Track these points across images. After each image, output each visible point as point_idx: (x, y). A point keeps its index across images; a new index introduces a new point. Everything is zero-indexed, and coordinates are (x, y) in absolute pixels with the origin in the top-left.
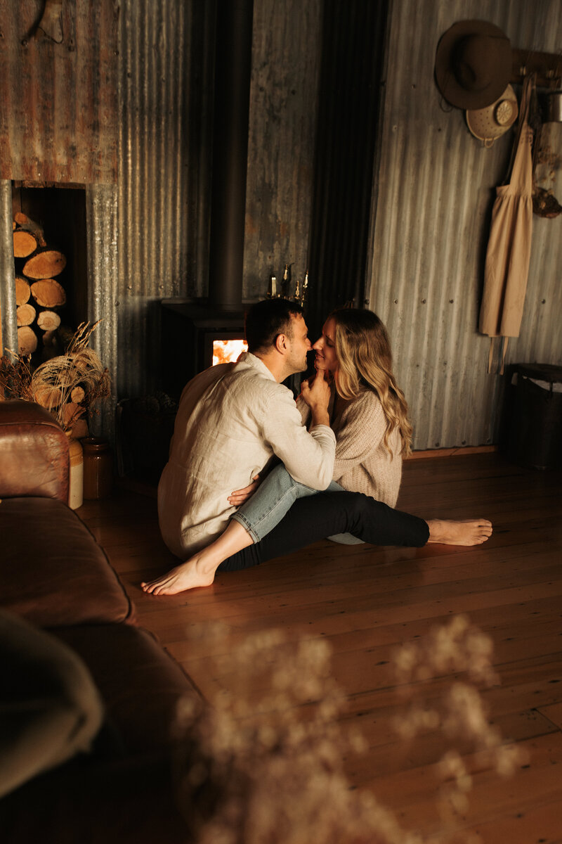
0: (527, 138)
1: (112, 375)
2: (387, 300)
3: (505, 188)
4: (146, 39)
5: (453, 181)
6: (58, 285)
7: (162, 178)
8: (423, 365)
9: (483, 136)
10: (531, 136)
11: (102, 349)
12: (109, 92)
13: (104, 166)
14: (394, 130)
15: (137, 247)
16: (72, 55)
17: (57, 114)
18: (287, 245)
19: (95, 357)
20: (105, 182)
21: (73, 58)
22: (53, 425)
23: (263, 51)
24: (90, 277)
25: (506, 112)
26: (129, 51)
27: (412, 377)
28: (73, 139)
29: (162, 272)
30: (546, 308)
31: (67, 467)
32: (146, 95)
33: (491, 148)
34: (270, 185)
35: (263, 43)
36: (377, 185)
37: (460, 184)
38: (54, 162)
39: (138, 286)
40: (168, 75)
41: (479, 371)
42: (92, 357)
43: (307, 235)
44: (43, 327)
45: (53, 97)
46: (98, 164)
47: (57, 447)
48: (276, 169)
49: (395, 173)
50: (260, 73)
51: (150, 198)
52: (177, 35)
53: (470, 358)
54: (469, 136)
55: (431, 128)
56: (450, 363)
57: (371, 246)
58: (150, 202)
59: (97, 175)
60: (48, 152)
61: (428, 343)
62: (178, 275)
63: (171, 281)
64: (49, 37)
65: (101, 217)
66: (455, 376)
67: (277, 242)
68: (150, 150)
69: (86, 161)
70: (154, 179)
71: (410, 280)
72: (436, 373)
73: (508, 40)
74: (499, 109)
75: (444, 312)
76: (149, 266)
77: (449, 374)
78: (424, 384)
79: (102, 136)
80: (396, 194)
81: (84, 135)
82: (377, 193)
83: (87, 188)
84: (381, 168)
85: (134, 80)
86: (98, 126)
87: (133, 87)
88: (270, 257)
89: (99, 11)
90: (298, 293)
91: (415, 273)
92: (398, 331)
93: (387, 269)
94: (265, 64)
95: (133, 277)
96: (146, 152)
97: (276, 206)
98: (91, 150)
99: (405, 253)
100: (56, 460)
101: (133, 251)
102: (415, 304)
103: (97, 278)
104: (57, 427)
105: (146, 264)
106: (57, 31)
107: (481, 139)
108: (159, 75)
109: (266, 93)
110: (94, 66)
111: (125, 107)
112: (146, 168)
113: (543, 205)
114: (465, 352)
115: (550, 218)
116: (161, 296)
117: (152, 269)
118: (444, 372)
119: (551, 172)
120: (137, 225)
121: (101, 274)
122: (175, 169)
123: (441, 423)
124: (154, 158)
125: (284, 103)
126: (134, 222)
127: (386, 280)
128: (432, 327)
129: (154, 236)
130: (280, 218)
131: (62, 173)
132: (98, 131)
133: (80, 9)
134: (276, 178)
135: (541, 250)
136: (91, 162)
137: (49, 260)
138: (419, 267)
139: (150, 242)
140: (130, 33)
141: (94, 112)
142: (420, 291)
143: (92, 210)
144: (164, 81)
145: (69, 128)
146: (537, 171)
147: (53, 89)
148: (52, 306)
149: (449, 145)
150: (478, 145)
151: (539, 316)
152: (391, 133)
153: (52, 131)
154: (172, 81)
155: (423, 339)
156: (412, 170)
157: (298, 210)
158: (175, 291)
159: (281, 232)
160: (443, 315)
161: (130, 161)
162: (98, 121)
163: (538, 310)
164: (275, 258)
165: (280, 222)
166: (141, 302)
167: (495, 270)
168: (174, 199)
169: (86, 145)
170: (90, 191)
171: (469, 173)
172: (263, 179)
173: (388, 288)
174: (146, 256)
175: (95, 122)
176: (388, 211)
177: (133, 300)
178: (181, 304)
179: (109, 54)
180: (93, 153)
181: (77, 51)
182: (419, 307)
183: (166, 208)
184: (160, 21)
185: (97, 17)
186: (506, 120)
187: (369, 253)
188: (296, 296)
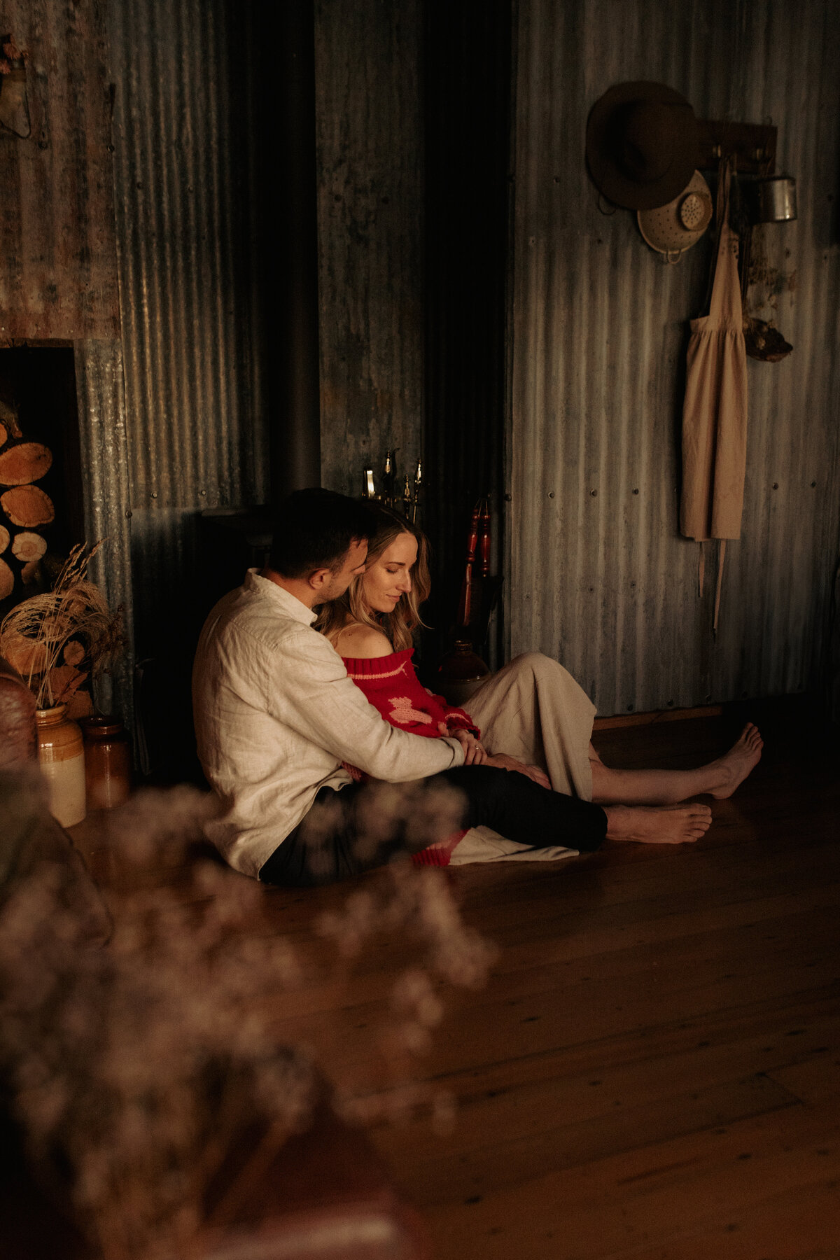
0: (730, 246)
1: (125, 622)
2: (539, 493)
3: (702, 321)
4: (163, 132)
5: (625, 314)
6: (41, 493)
7: (196, 333)
8: (600, 588)
9: (665, 247)
10: (737, 244)
11: (108, 582)
12: (102, 205)
13: (100, 312)
14: (531, 244)
15: (163, 435)
16: (45, 155)
17: (26, 239)
18: (389, 422)
19: (98, 595)
20: (101, 335)
21: (47, 160)
22: (10, 677)
23: (336, 143)
24: (86, 476)
25: (695, 209)
26: (138, 151)
27: (585, 608)
28: (51, 276)
29: (202, 471)
30: (780, 496)
31: (33, 740)
32: (166, 213)
33: (679, 264)
34: (358, 337)
35: (337, 132)
36: (512, 325)
37: (635, 319)
38: (23, 310)
39: (167, 493)
40: (197, 183)
41: (685, 594)
42: (92, 595)
43: (419, 408)
44: (21, 557)
45: (19, 215)
46: (91, 310)
47: (16, 710)
48: (366, 311)
49: (537, 307)
50: (335, 175)
51: (178, 363)
52: (207, 124)
53: (670, 575)
54: (644, 248)
55: (586, 239)
56: (641, 584)
57: (508, 415)
58: (179, 370)
59: (90, 325)
60: (14, 295)
61: (605, 554)
62: (226, 474)
63: (216, 484)
64: (9, 129)
65: (98, 387)
66: (650, 603)
67: (373, 420)
68: (175, 294)
69: (72, 306)
70: (184, 334)
71: (571, 462)
72: (621, 600)
73: (691, 107)
74: (684, 207)
75: (625, 508)
76: (183, 463)
77: (641, 600)
78: (604, 617)
79: (94, 269)
80: (541, 337)
81: (67, 269)
82: (513, 336)
83: (76, 346)
84: (515, 299)
85: (146, 193)
86: (88, 253)
87: (145, 202)
88: (364, 442)
89: (82, 89)
90: (407, 492)
91: (578, 453)
92: (558, 539)
93: (535, 448)
94: (340, 162)
95: (158, 480)
96: (170, 296)
97: (369, 368)
98: (80, 290)
99: (560, 423)
100: (16, 729)
101: (158, 441)
102: (581, 498)
103: (97, 478)
104: (15, 679)
105: (178, 459)
106: (21, 120)
107: (662, 252)
108: (184, 183)
109: (344, 204)
110: (79, 167)
111: (135, 232)
112: (171, 318)
113: (762, 344)
114: (662, 566)
115: (773, 361)
116: (203, 506)
117: (186, 466)
118: (633, 596)
119: (771, 295)
120: (161, 402)
121: (102, 471)
122: (215, 318)
123: (633, 675)
124: (182, 303)
125: (372, 217)
126: (156, 398)
127: (535, 464)
128: (609, 531)
129: (187, 419)
130: (376, 384)
131: (37, 325)
132: (89, 262)
133: (55, 89)
134: (367, 325)
135: (766, 410)
136: (80, 307)
137: (26, 457)
138: (583, 442)
139: (181, 427)
140: (137, 126)
141: (82, 234)
142: (588, 478)
143: (84, 378)
144: (191, 192)
145: (45, 258)
146: (750, 294)
147: (19, 203)
148: (33, 525)
149: (615, 262)
150: (659, 261)
151: (770, 509)
152: (526, 247)
153: (20, 265)
154: (203, 191)
155: (597, 550)
156: (562, 301)
157: (402, 372)
158: (223, 499)
159: (378, 404)
160: (625, 512)
161: (146, 310)
162: (87, 248)
163: (768, 498)
164: (373, 443)
165: (376, 389)
166: (172, 516)
167: (697, 442)
168: (215, 362)
169: (71, 283)
170: (80, 350)
171: (648, 302)
172: (347, 329)
173: (538, 476)
174: (177, 448)
175: (83, 251)
176: (531, 362)
177: (161, 514)
178: (230, 516)
179: (101, 151)
180: (82, 294)
181: (52, 148)
182: (587, 503)
183: (204, 376)
184: (181, 106)
185: (80, 98)
186: (696, 223)
187: (507, 426)
188: (405, 496)
